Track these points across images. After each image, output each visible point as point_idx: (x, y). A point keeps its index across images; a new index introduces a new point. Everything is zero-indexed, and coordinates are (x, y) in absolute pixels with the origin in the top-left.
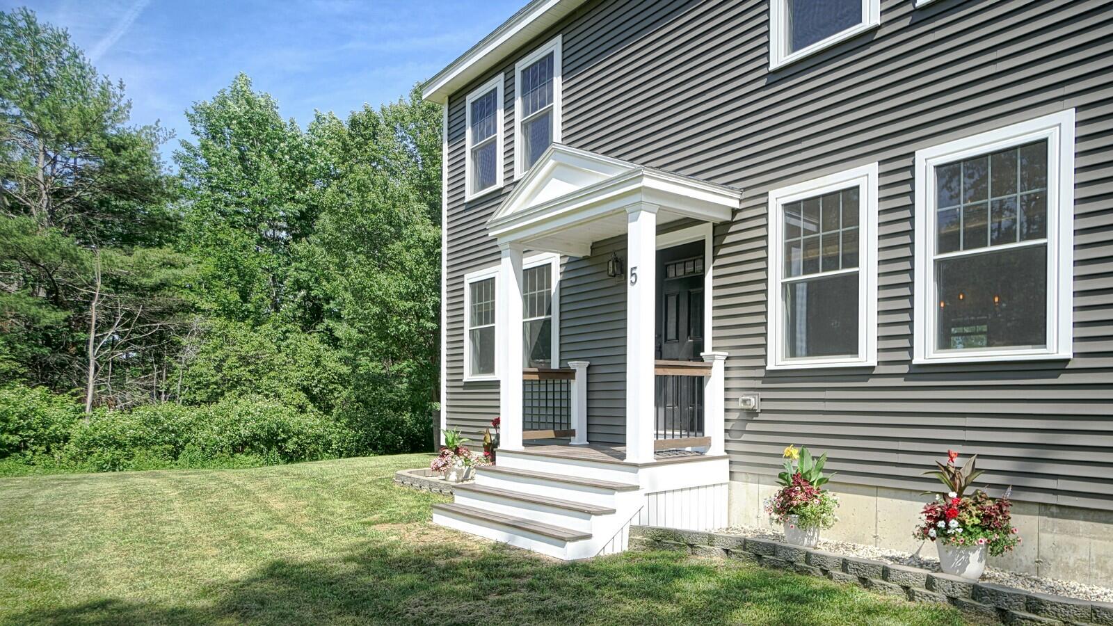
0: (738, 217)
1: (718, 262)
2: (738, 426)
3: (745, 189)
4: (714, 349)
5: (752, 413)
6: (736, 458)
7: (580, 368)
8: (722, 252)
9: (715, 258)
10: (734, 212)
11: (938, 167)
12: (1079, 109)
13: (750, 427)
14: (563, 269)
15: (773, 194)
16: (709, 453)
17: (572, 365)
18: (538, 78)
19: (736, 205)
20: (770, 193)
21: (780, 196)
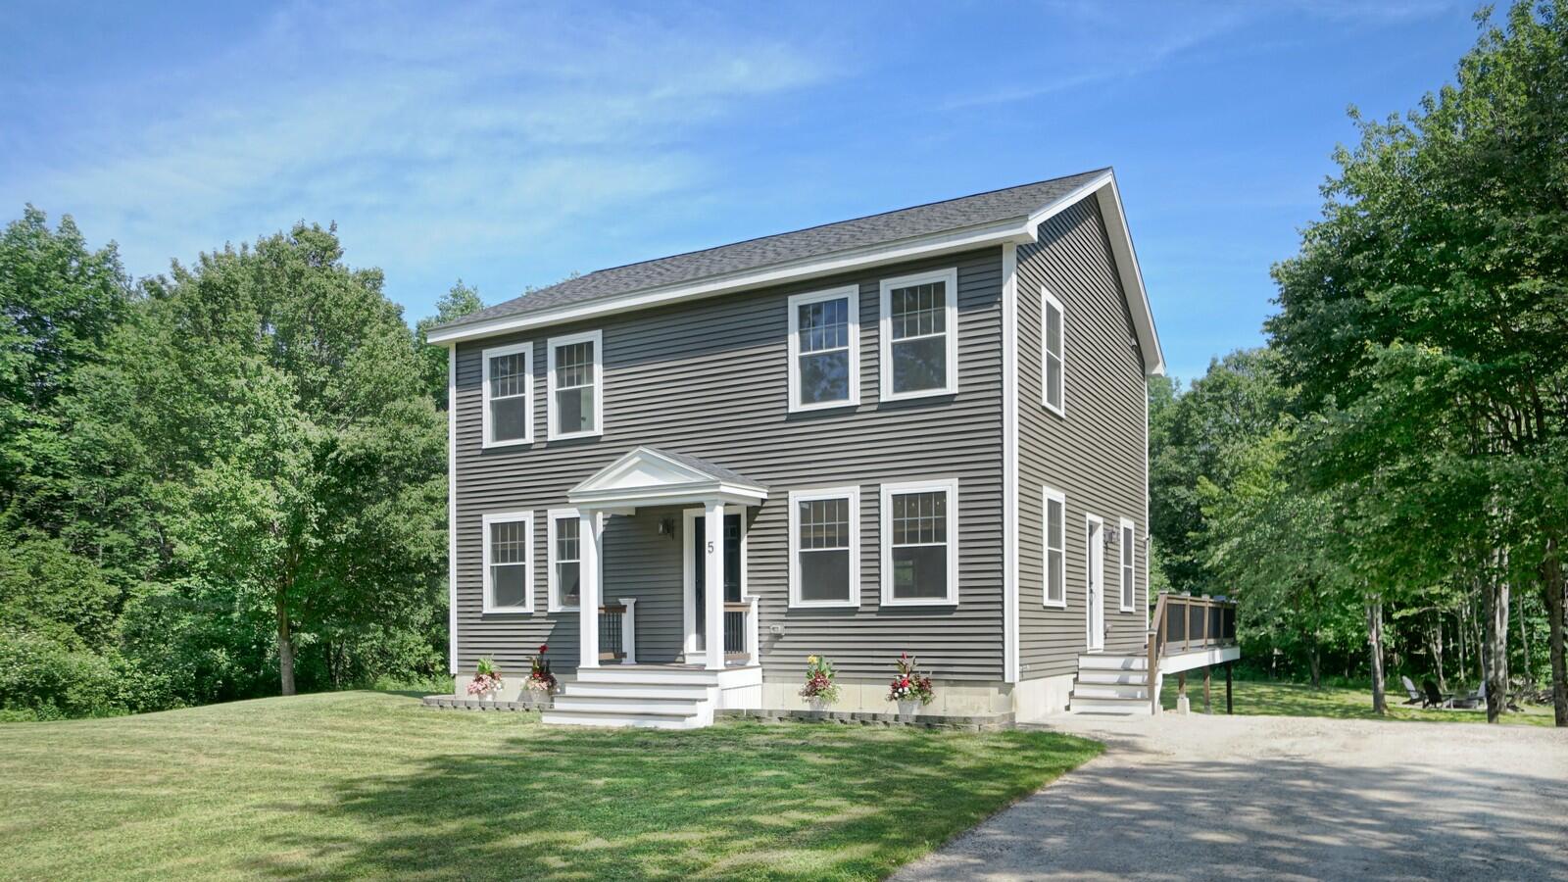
0: (766, 504)
1: (751, 533)
2: (768, 645)
3: (771, 486)
4: (749, 593)
5: (779, 636)
6: (766, 667)
7: (629, 603)
8: (754, 526)
9: (748, 529)
10: (763, 501)
11: (893, 496)
12: (960, 479)
13: (776, 645)
14: (606, 522)
15: (792, 494)
16: (749, 664)
17: (623, 601)
18: (574, 359)
19: (765, 496)
20: (790, 493)
21: (797, 497)
